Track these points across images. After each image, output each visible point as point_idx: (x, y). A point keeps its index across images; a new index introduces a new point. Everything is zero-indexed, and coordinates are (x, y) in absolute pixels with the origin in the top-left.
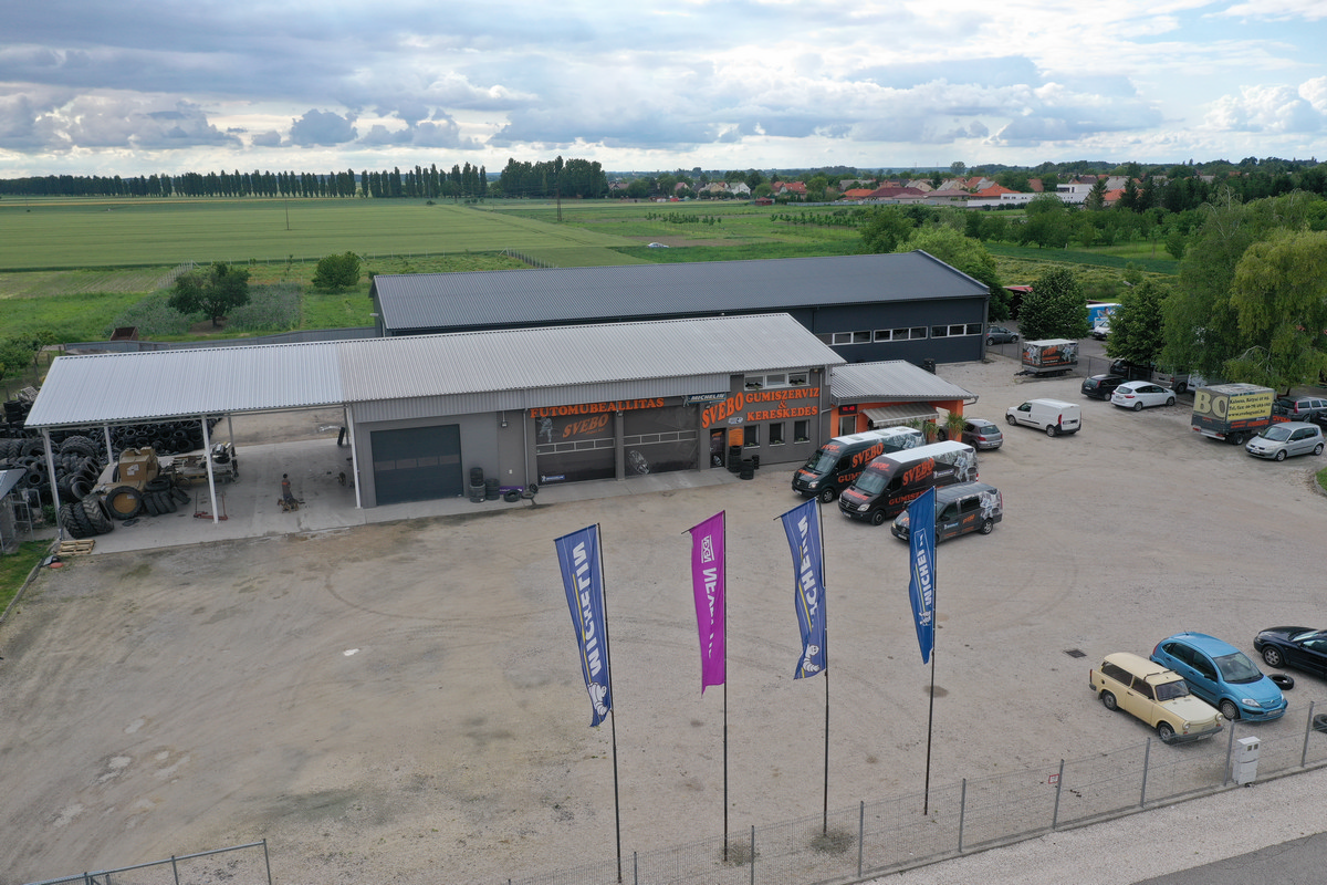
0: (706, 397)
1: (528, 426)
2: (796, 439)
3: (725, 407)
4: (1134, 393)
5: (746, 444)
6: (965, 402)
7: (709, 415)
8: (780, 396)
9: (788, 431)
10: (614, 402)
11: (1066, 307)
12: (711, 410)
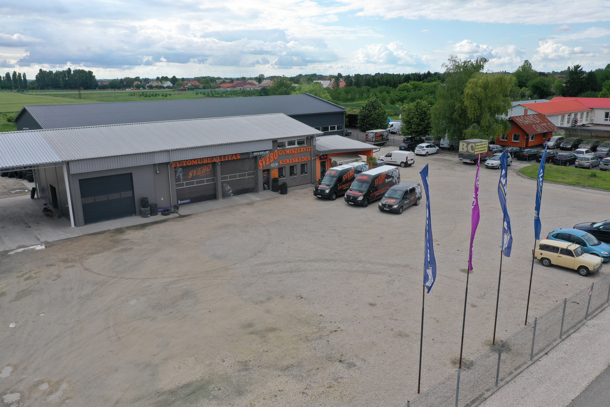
0: (261, 153)
1: (171, 171)
2: (302, 173)
3: (269, 158)
4: (425, 148)
5: (279, 177)
6: (374, 151)
7: (262, 162)
8: (294, 151)
9: (298, 170)
10: (216, 157)
11: (379, 115)
12: (263, 160)
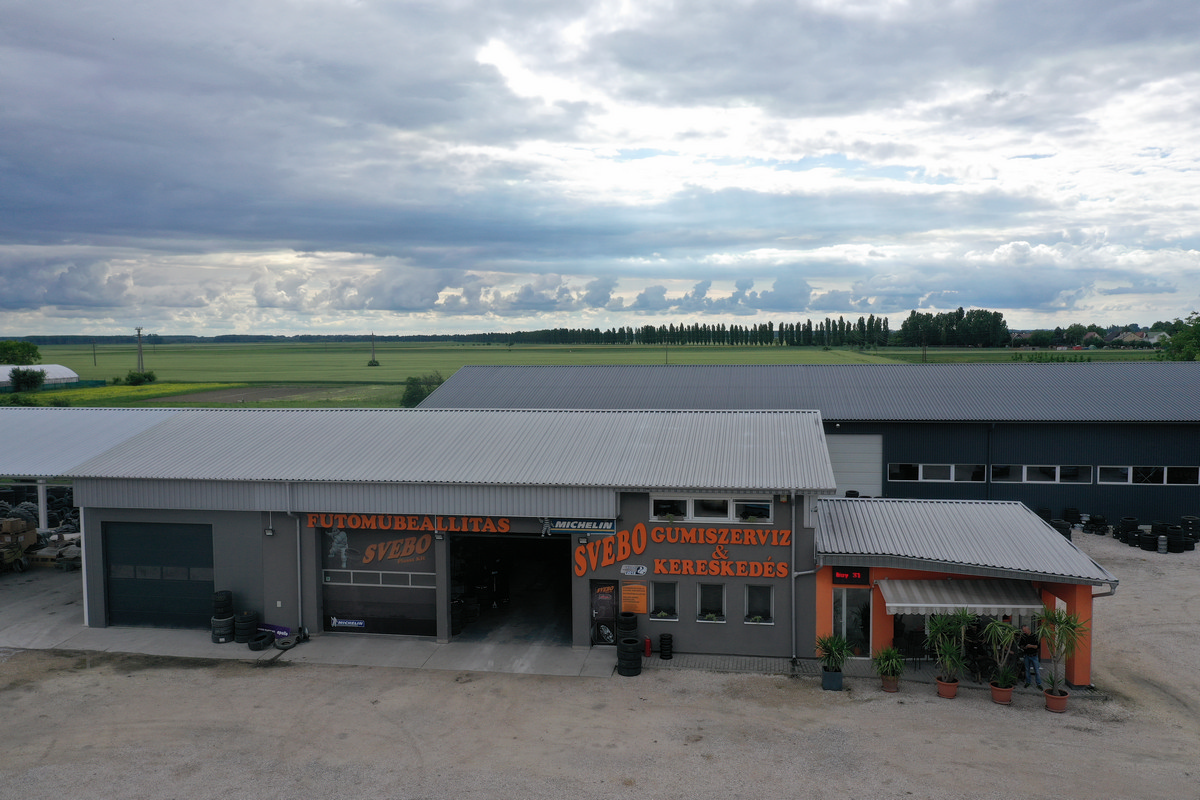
0: (582, 525)
1: (301, 539)
2: (751, 617)
3: (614, 545)
5: (654, 612)
6: (1095, 590)
7: (586, 554)
8: (714, 538)
9: (736, 601)
10: (431, 517)
